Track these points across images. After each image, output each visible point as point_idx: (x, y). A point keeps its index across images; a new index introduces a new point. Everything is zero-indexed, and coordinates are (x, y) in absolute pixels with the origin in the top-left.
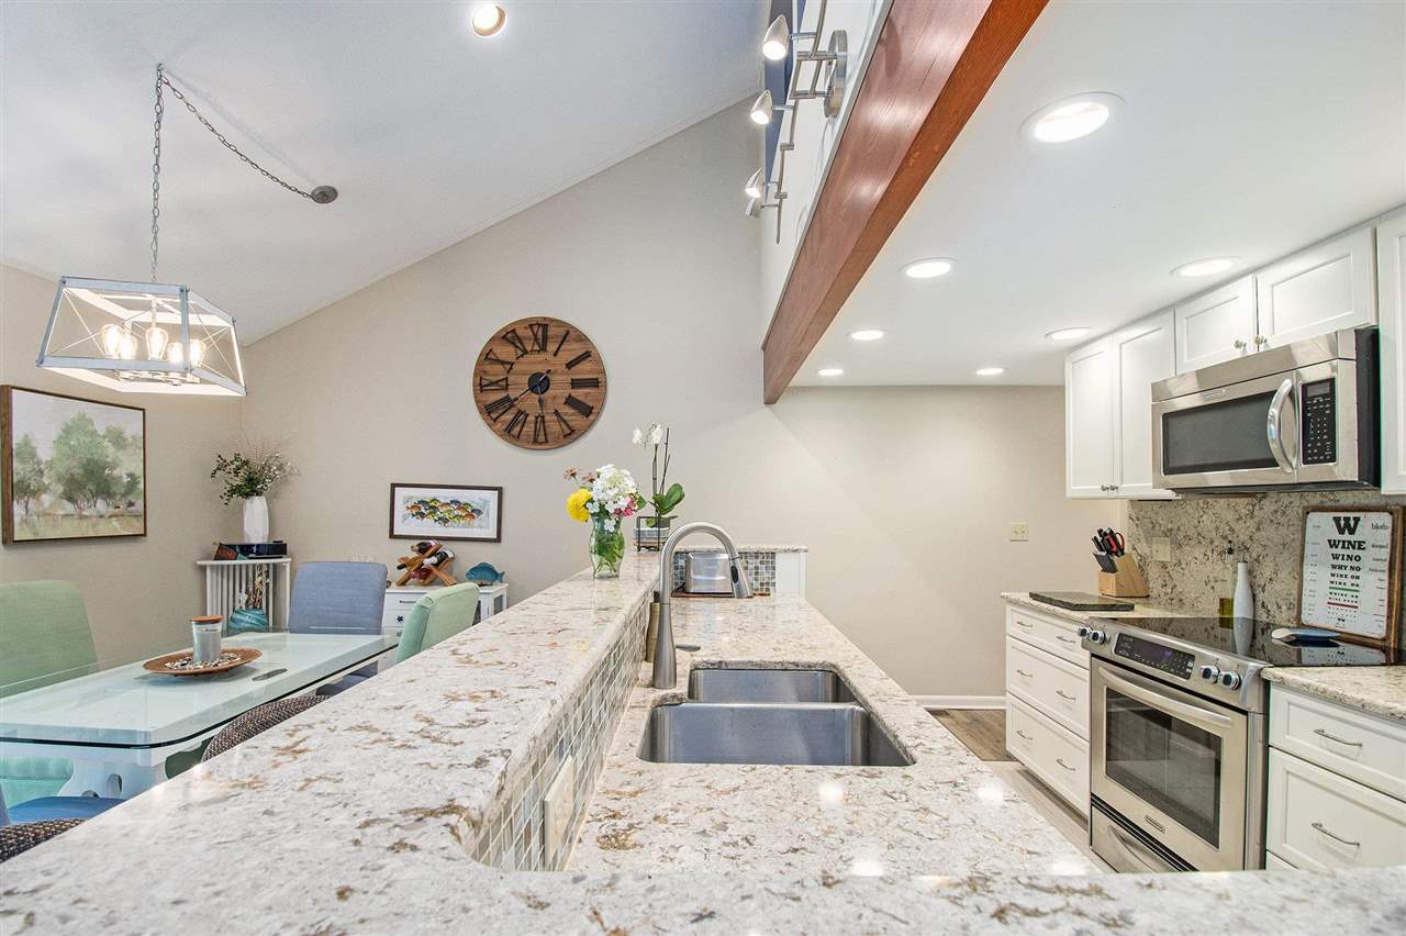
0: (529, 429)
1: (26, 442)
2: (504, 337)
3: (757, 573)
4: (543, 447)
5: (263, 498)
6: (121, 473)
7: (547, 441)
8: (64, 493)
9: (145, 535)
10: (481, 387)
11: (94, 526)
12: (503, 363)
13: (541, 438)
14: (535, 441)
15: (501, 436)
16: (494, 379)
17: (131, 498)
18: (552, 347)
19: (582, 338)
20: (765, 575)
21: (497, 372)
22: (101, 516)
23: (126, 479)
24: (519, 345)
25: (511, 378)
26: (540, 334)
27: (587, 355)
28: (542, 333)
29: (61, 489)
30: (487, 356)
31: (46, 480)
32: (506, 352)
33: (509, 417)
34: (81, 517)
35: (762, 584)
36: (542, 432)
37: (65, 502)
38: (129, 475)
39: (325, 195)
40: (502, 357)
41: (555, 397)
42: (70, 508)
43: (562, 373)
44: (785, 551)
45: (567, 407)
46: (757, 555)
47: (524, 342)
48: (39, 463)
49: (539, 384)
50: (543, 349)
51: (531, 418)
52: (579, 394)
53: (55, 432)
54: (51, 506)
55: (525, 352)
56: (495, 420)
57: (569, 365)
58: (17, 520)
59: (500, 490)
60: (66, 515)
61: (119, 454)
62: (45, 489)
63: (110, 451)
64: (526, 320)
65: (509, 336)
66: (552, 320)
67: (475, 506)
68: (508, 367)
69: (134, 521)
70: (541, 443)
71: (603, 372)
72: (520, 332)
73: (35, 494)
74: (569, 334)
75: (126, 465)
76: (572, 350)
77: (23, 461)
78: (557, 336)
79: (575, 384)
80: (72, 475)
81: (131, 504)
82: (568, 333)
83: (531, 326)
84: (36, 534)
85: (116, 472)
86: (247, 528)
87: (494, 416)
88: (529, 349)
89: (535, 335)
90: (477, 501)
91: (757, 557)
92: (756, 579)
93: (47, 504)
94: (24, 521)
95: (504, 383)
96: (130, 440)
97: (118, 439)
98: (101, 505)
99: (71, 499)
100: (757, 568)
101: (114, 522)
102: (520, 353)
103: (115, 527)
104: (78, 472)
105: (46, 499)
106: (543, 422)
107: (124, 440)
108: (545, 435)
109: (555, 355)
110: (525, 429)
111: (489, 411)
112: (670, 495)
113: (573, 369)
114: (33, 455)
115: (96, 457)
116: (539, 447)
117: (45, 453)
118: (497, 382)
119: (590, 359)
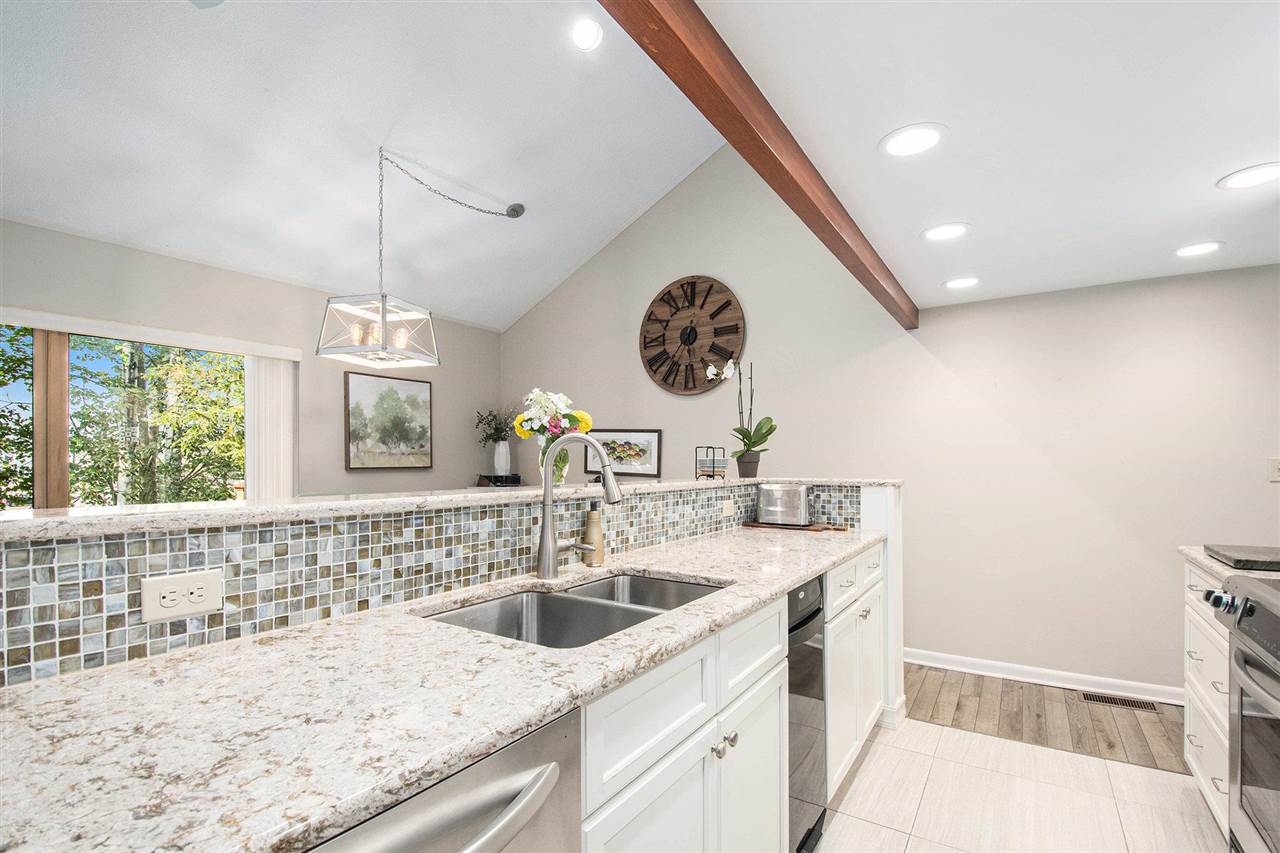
0: (681, 378)
1: (358, 406)
2: (662, 299)
3: (841, 508)
4: (692, 392)
5: (507, 443)
6: (416, 425)
7: (695, 387)
8: (380, 438)
9: (431, 467)
10: (645, 344)
11: (399, 460)
12: (660, 321)
13: (691, 385)
14: (686, 387)
15: (659, 385)
16: (654, 336)
17: (421, 442)
18: (698, 302)
19: (724, 289)
20: (849, 511)
21: (658, 328)
22: (403, 454)
23: (419, 430)
24: (673, 304)
25: (668, 334)
26: (689, 291)
27: (728, 304)
28: (690, 291)
29: (378, 436)
30: (650, 318)
31: (369, 430)
32: (664, 312)
33: (664, 369)
34: (390, 454)
35: (846, 520)
36: (691, 380)
37: (381, 444)
38: (421, 427)
39: (516, 211)
40: (660, 317)
41: (701, 347)
42: (384, 448)
43: (707, 324)
44: (871, 485)
45: (711, 354)
46: (840, 488)
47: (677, 300)
48: (365, 419)
49: (689, 336)
50: (692, 304)
51: (683, 368)
52: (720, 341)
53: (374, 399)
54: (373, 446)
55: (678, 310)
56: (655, 372)
57: (713, 316)
58: (352, 455)
59: (659, 432)
60: (381, 453)
61: (414, 413)
62: (369, 436)
63: (409, 411)
64: (678, 282)
65: (666, 298)
66: (699, 277)
67: (641, 447)
68: (665, 324)
69: (423, 457)
70: (691, 389)
71: (743, 318)
72: (674, 293)
73: (362, 439)
74: (713, 287)
75: (419, 420)
76: (715, 301)
77: (356, 418)
78: (703, 291)
79: (717, 332)
80: (385, 427)
81: (422, 446)
82: (711, 286)
83: (682, 286)
84: (363, 464)
85: (413, 425)
86: (496, 466)
87: (654, 368)
88: (680, 306)
89: (685, 293)
90: (642, 441)
91: (840, 491)
92: (840, 514)
93: (369, 446)
94: (357, 456)
95: (661, 339)
96: (421, 403)
97: (413, 403)
98: (403, 446)
99: (384, 443)
100: (840, 502)
101: (411, 458)
102: (674, 311)
103: (412, 461)
104: (388, 425)
105: (369, 442)
106: (692, 370)
107: (418, 403)
108: (694, 381)
109: (702, 307)
110: (678, 378)
111: (651, 364)
112: (759, 427)
113: (716, 319)
114: (361, 414)
115: (400, 415)
116: (688, 393)
117: (369, 413)
118: (657, 339)
119: (730, 307)
